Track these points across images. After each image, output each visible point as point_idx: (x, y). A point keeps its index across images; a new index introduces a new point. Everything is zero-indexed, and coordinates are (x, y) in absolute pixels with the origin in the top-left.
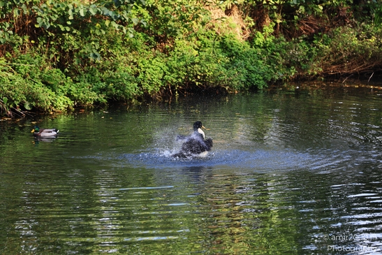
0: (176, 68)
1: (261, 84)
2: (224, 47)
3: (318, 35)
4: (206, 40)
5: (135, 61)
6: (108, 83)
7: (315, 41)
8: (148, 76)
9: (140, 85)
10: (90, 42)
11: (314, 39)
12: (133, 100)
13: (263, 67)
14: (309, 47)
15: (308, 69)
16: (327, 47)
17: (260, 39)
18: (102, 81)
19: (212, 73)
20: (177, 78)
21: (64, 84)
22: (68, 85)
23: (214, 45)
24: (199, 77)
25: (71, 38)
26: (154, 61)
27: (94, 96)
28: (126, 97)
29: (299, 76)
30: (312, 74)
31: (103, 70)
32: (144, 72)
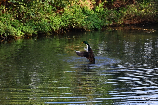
0: (65, 20)
1: (99, 28)
2: (84, 12)
3: (121, 8)
4: (76, 9)
5: (49, 17)
6: (38, 26)
7: (120, 10)
8: (54, 23)
9: (51, 27)
10: (31, 9)
11: (120, 9)
12: (48, 33)
13: (100, 21)
14: (118, 13)
15: (117, 22)
16: (125, 13)
17: (98, 9)
18: (35, 25)
19: (80, 23)
20: (66, 24)
21: (20, 26)
22: (22, 27)
23: (80, 11)
24: (74, 24)
25: (23, 7)
26: (56, 17)
27: (32, 31)
28: (45, 32)
29: (113, 24)
30: (119, 24)
31: (35, 21)
32: (52, 22)
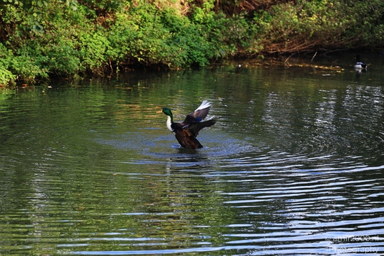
0: (118, 43)
1: (203, 62)
2: (166, 21)
3: (259, 12)
4: (146, 15)
5: (77, 34)
6: (50, 57)
7: (255, 19)
8: (90, 50)
9: (82, 60)
10: (32, 13)
11: (254, 16)
12: (76, 75)
13: (205, 45)
14: (249, 24)
15: (249, 47)
16: (268, 24)
17: (200, 15)
18: (43, 54)
19: (155, 49)
20: (120, 53)
21: (5, 57)
22: (9, 59)
23: (154, 20)
24: (141, 53)
25: (13, 9)
26: (96, 35)
27: (36, 70)
28: (68, 71)
29: (239, 54)
30: (253, 52)
31: (44, 43)
32: (86, 46)
